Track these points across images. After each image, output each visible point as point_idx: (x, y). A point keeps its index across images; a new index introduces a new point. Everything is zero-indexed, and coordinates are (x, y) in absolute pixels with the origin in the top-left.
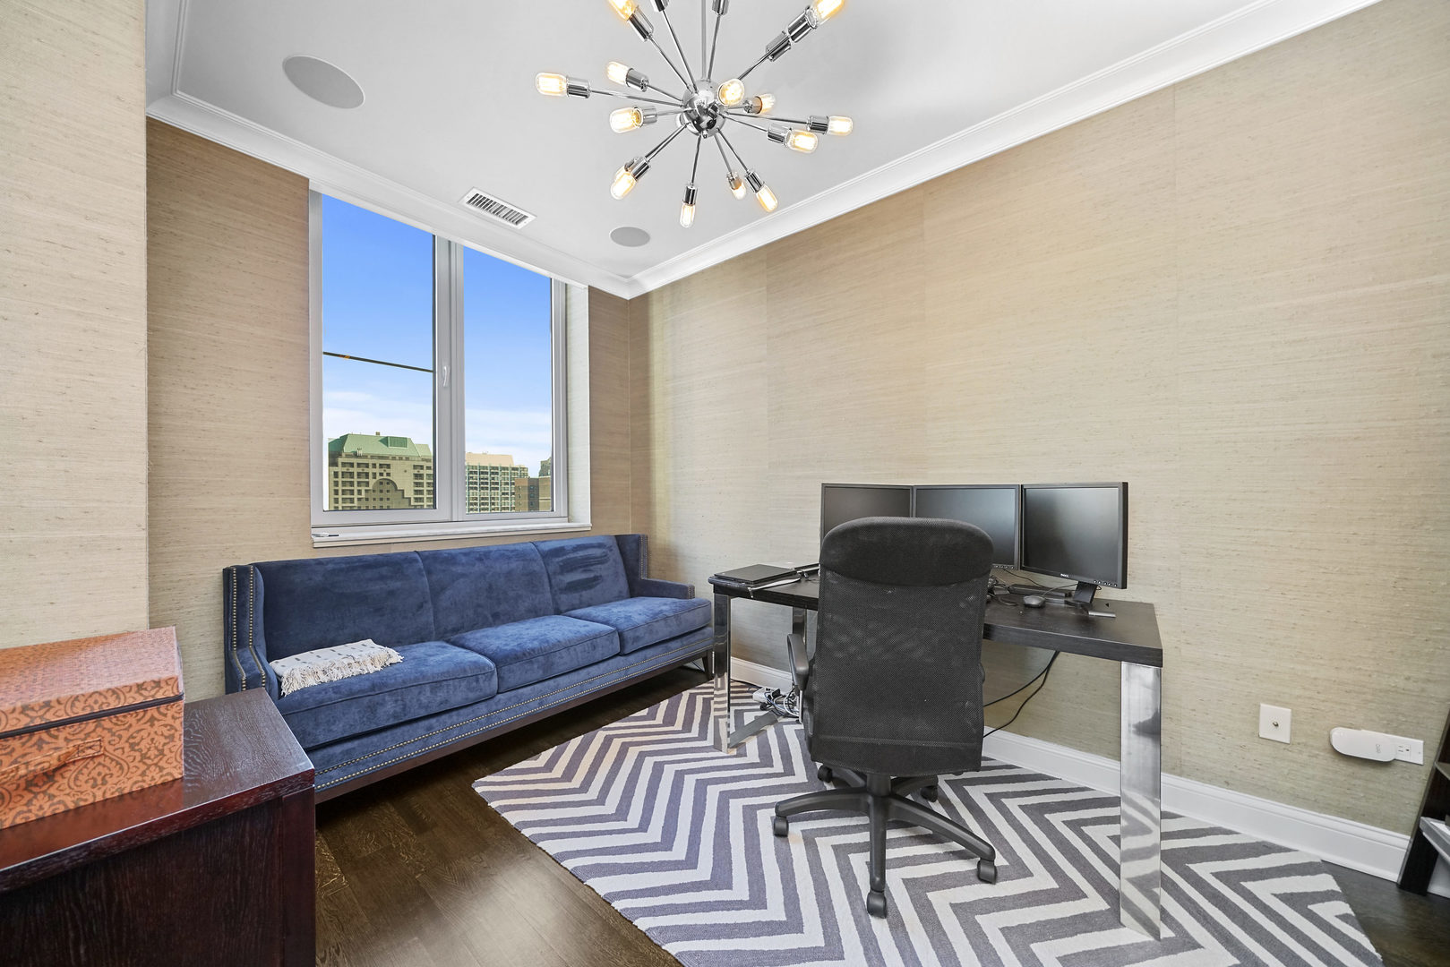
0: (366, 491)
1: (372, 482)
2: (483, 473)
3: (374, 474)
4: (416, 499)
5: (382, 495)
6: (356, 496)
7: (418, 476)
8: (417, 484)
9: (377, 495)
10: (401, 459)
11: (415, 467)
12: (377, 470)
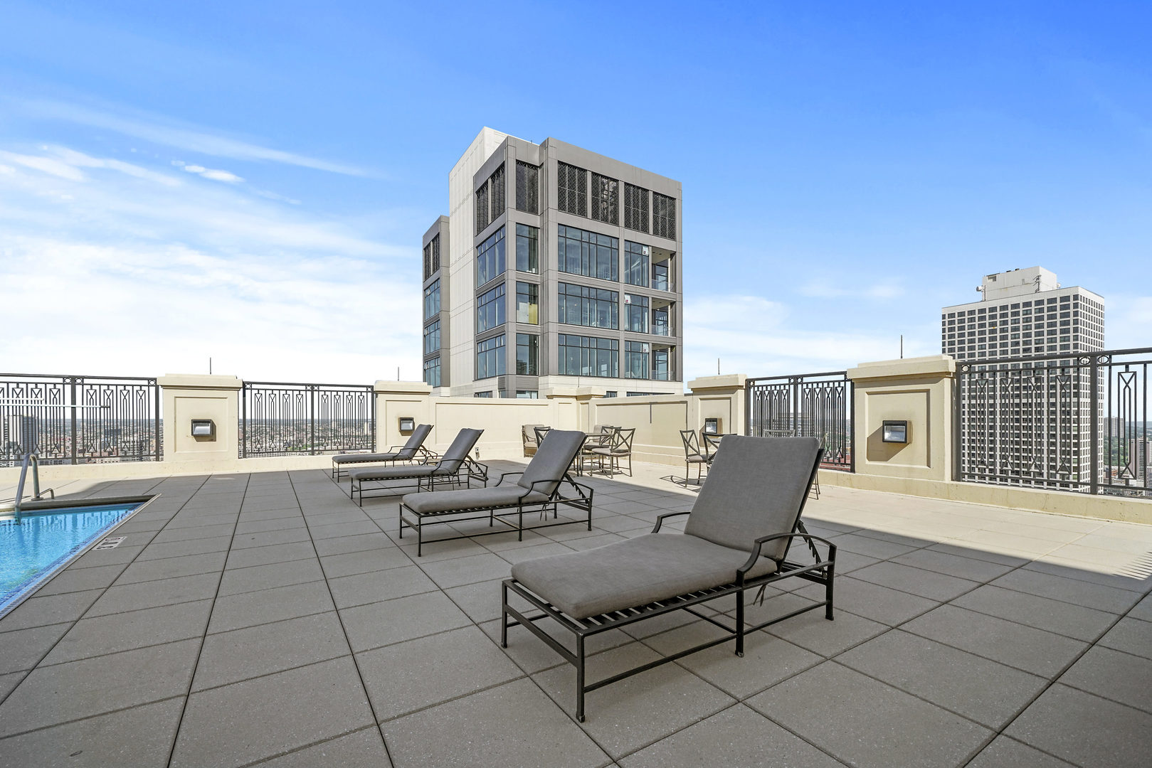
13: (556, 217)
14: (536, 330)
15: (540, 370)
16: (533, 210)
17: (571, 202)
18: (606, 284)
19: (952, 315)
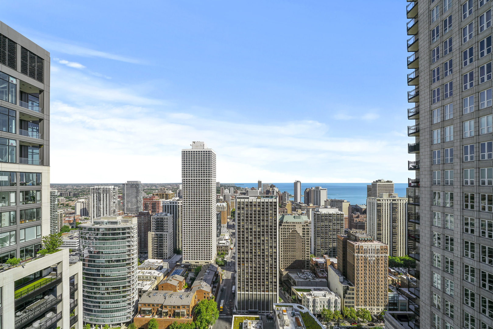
0: (289, 234)
1: (291, 231)
2: (326, 216)
3: (291, 228)
4: (303, 236)
5: (293, 235)
6: (286, 235)
7: (304, 229)
8: (303, 231)
9: (292, 235)
10: (298, 223)
11: (303, 226)
12: (292, 227)
19: (184, 152)
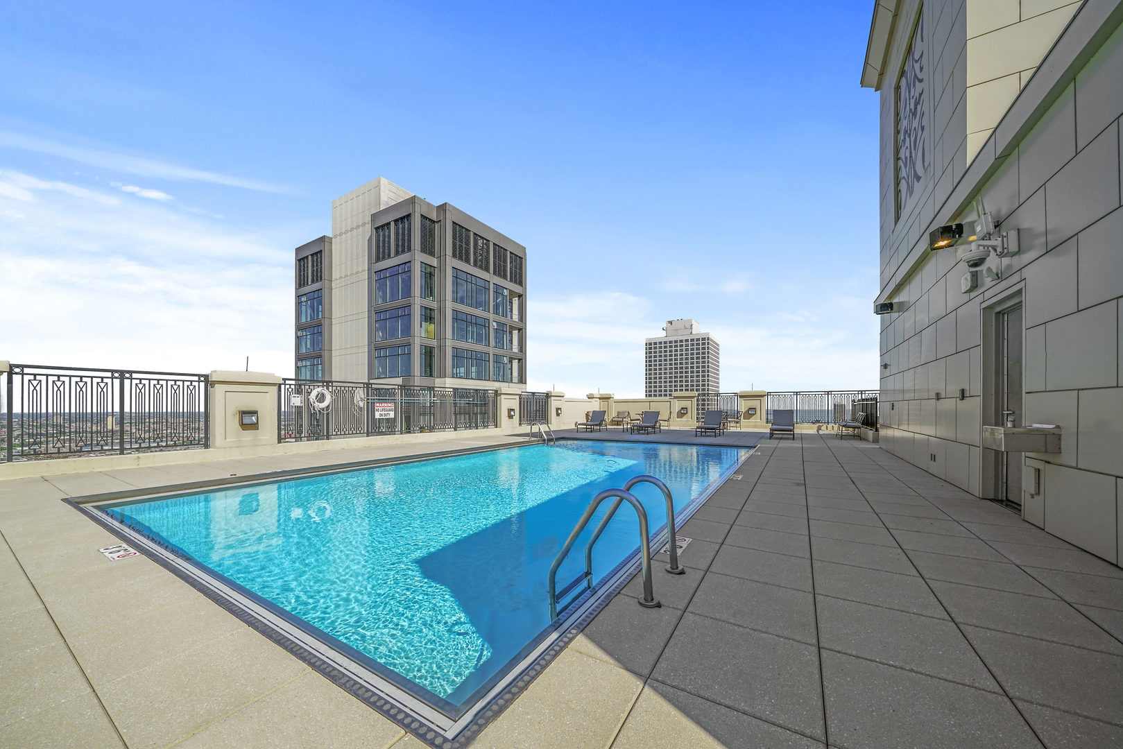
13: (451, 262)
14: (434, 343)
15: (435, 372)
16: (432, 254)
17: (461, 253)
18: (479, 312)
19: (650, 344)
